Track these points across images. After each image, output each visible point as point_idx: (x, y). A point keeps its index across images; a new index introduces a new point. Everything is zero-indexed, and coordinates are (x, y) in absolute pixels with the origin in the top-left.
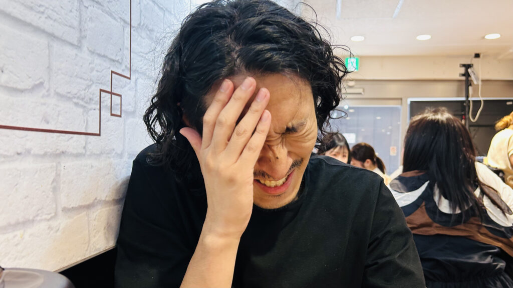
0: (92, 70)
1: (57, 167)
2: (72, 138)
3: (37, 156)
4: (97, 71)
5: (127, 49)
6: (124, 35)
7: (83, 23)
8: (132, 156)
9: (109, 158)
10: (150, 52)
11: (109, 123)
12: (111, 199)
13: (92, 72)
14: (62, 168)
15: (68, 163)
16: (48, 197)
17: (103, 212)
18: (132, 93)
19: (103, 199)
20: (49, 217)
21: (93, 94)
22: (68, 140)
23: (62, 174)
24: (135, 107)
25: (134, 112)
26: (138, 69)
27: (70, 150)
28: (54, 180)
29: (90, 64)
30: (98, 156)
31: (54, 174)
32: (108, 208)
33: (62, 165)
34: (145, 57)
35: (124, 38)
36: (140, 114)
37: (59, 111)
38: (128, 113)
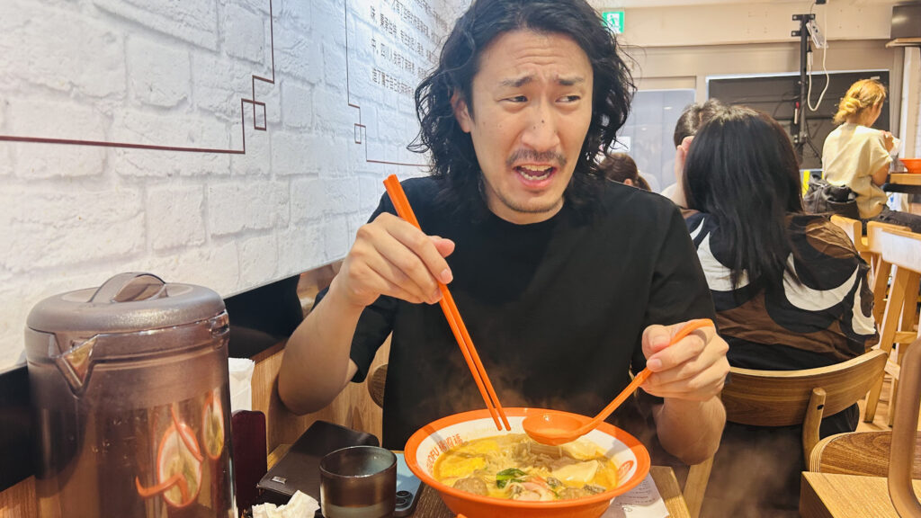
0: (232, 77)
1: (204, 189)
2: (217, 157)
3: (185, 177)
4: (238, 78)
5: (268, 46)
6: (264, 29)
7: (221, 24)
8: (281, 177)
9: (256, 179)
10: (295, 46)
11: (254, 138)
12: (260, 228)
13: (232, 80)
14: (209, 191)
15: (215, 186)
16: (197, 222)
17: (252, 242)
18: (277, 100)
19: (252, 227)
20: (199, 243)
21: (235, 106)
22: (212, 160)
23: (209, 197)
24: (282, 116)
25: (280, 124)
26: (283, 70)
27: (215, 171)
28: (203, 204)
29: (230, 70)
30: (243, 177)
31: (201, 197)
32: (257, 238)
33: (209, 187)
34: (290, 53)
35: (264, 33)
36: (287, 126)
37: (203, 128)
38: (274, 125)
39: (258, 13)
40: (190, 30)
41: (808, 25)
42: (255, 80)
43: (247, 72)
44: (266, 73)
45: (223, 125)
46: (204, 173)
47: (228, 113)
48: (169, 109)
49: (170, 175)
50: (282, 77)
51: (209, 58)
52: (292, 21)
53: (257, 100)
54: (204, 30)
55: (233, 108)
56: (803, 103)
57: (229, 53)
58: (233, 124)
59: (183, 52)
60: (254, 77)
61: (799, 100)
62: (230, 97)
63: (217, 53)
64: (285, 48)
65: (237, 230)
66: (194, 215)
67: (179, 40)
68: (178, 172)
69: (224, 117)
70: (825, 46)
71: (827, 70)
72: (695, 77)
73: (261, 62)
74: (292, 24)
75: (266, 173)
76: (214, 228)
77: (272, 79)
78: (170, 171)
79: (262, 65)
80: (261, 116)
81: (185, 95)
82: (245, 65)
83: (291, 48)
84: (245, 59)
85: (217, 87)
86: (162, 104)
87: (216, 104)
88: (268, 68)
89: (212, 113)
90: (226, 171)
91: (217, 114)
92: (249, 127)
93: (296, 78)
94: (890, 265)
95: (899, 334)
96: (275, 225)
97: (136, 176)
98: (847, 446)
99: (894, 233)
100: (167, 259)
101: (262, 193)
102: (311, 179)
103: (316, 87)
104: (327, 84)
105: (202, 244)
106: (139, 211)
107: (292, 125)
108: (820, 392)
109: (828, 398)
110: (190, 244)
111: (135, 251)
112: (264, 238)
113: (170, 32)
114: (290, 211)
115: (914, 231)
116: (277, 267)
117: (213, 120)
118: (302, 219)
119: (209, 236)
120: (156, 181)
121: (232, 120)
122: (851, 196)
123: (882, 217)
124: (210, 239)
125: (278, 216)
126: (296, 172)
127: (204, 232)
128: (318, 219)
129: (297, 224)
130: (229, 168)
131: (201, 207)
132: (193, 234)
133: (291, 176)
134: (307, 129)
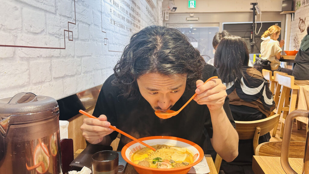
2: (55, 50)
3: (44, 58)
4: (63, 23)
5: (74, 11)
6: (72, 5)
7: (56, 4)
8: (78, 57)
9: (69, 58)
10: (83, 11)
11: (68, 43)
12: (71, 75)
13: (60, 23)
15: (54, 60)
16: (48, 73)
17: (68, 80)
18: (77, 30)
19: (68, 74)
20: (49, 80)
21: (62, 32)
22: (54, 51)
23: (52, 64)
24: (78, 36)
25: (78, 38)
26: (79, 20)
27: (55, 55)
29: (60, 20)
30: (65, 57)
31: (50, 64)
32: (70, 78)
33: (53, 61)
34: (81, 14)
35: (72, 7)
36: (80, 39)
37: (50, 40)
38: (75, 39)
40: (45, 5)
41: (255, 6)
42: (69, 23)
43: (66, 20)
44: (73, 21)
45: (57, 39)
46: (51, 56)
47: (59, 35)
48: (37, 34)
49: (38, 57)
50: (78, 22)
51: (52, 16)
52: (82, 3)
53: (69, 30)
54: (50, 6)
55: (61, 33)
56: (254, 32)
57: (60, 14)
58: (61, 38)
59: (43, 13)
60: (68, 22)
61: (252, 31)
62: (60, 29)
63: (55, 14)
64: (80, 12)
65: (62, 76)
66: (47, 71)
67: (41, 9)
68: (41, 56)
69: (58, 36)
70: (261, 13)
71: (261, 21)
72: (219, 23)
75: (73, 55)
76: (54, 75)
77: (75, 23)
78: (38, 56)
79: (71, 18)
80: (71, 36)
81: (43, 29)
82: (65, 18)
83: (82, 12)
84: (65, 16)
85: (55, 26)
86: (35, 32)
87: (55, 32)
88: (74, 19)
89: (53, 35)
90: (59, 55)
91: (55, 35)
92: (67, 40)
93: (83, 23)
94: (281, 86)
95: (284, 108)
96: (76, 74)
97: (26, 57)
98: (268, 146)
99: (282, 75)
100: (37, 86)
101: (71, 62)
102: (89, 57)
103: (91, 26)
104: (94, 25)
105: (50, 81)
106: (27, 70)
107: (82, 39)
108: (259, 128)
109: (261, 130)
110: (46, 81)
111: (26, 83)
112: (72, 78)
113: (38, 6)
114: (81, 69)
115: (288, 74)
116: (77, 88)
117: (54, 38)
118: (86, 71)
119: (53, 78)
120: (33, 59)
121: (61, 37)
122: (268, 63)
123: (278, 70)
124: (53, 79)
125: (77, 71)
126: (84, 55)
127: (51, 76)
129: (84, 73)
130: (60, 54)
131: (50, 68)
132: (47, 77)
133: (82, 57)
134: (87, 40)
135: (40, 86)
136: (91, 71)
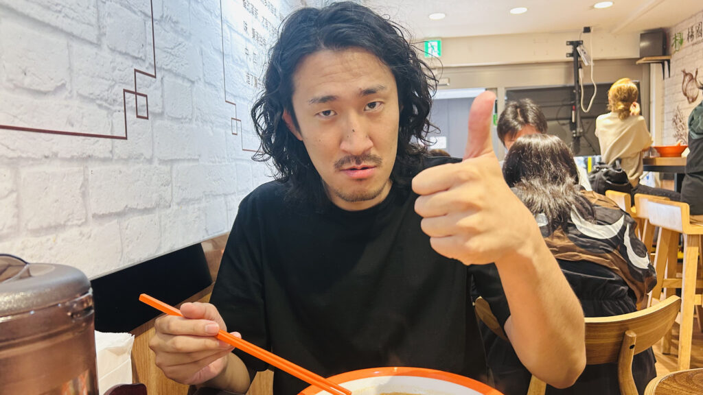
0: (114, 69)
1: (84, 171)
2: (98, 141)
3: (64, 160)
4: (119, 70)
5: (150, 44)
6: (145, 29)
7: (101, 20)
8: (163, 162)
9: (138, 163)
10: (174, 47)
11: (135, 126)
12: (143, 207)
13: (113, 71)
14: (90, 173)
15: (95, 168)
16: (77, 202)
17: (135, 221)
18: (159, 93)
19: (135, 207)
20: (80, 222)
21: (117, 95)
22: (94, 144)
23: (89, 178)
24: (163, 107)
25: (161, 115)
26: (163, 66)
27: (97, 154)
28: (83, 185)
29: (111, 63)
30: (126, 160)
31: (82, 178)
32: (140, 217)
33: (90, 170)
34: (171, 53)
35: (145, 32)
36: (169, 116)
37: (83, 113)
38: (156, 115)
39: (139, 14)
40: (69, 21)
41: (578, 49)
42: (137, 73)
43: (130, 65)
44: (147, 68)
45: (104, 112)
46: (84, 156)
47: (109, 101)
48: (45, 93)
49: (46, 157)
50: (163, 72)
51: (89, 50)
52: (173, 25)
53: (139, 91)
54: (84, 23)
55: (114, 97)
56: (578, 106)
57: (110, 47)
58: (115, 111)
59: (62, 41)
60: (136, 71)
61: (575, 104)
62: (112, 87)
63: (98, 45)
64: (166, 48)
65: (119, 210)
66: (73, 196)
67: (56, 30)
68: (56, 155)
69: (105, 104)
70: (592, 64)
72: (496, 88)
73: (143, 58)
74: (172, 27)
75: (148, 157)
76: (94, 208)
77: (154, 74)
78: (46, 155)
79: (144, 61)
80: (143, 106)
81: (63, 82)
82: (126, 59)
83: (172, 49)
84: (126, 54)
85: (98, 76)
86: (38, 88)
87: (97, 92)
88: (150, 64)
89: (93, 100)
90: (108, 155)
91: (98, 102)
92: (131, 116)
93: (177, 75)
95: (666, 281)
96: (158, 205)
97: (7, 158)
99: (657, 202)
100: (44, 239)
101: (145, 175)
102: (191, 164)
103: (196, 84)
104: (206, 82)
105: (83, 224)
106: (12, 191)
107: (172, 115)
108: (631, 334)
109: (638, 338)
110: (70, 223)
112: (147, 217)
113: (47, 21)
114: (172, 192)
116: (161, 243)
117: (93, 107)
118: (184, 199)
119: (90, 216)
120: (31, 162)
121: (114, 108)
124: (90, 219)
125: (161, 197)
126: (178, 158)
127: (84, 212)
128: (199, 200)
129: (178, 204)
130: (111, 152)
131: (81, 187)
132: (73, 213)
133: (172, 161)
134: (187, 120)
135: (52, 237)
136: (198, 200)
